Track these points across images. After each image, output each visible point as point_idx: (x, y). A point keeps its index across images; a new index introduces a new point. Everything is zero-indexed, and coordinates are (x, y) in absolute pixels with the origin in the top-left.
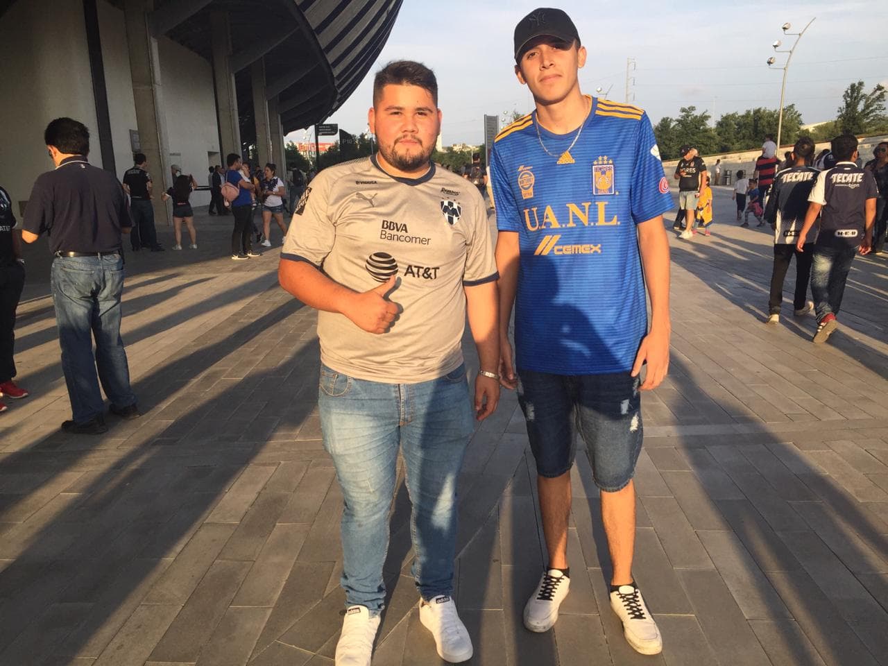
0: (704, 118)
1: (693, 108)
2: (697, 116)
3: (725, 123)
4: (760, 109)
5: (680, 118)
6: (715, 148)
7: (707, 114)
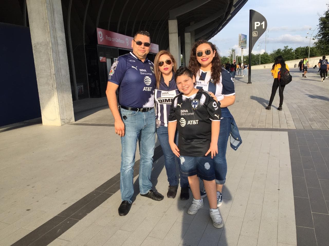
0: (291, 49)
1: (287, 46)
2: (289, 49)
3: (297, 50)
4: (307, 46)
5: (284, 49)
6: (294, 58)
7: (292, 48)
